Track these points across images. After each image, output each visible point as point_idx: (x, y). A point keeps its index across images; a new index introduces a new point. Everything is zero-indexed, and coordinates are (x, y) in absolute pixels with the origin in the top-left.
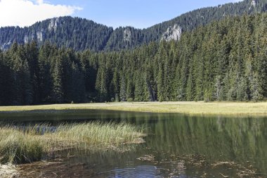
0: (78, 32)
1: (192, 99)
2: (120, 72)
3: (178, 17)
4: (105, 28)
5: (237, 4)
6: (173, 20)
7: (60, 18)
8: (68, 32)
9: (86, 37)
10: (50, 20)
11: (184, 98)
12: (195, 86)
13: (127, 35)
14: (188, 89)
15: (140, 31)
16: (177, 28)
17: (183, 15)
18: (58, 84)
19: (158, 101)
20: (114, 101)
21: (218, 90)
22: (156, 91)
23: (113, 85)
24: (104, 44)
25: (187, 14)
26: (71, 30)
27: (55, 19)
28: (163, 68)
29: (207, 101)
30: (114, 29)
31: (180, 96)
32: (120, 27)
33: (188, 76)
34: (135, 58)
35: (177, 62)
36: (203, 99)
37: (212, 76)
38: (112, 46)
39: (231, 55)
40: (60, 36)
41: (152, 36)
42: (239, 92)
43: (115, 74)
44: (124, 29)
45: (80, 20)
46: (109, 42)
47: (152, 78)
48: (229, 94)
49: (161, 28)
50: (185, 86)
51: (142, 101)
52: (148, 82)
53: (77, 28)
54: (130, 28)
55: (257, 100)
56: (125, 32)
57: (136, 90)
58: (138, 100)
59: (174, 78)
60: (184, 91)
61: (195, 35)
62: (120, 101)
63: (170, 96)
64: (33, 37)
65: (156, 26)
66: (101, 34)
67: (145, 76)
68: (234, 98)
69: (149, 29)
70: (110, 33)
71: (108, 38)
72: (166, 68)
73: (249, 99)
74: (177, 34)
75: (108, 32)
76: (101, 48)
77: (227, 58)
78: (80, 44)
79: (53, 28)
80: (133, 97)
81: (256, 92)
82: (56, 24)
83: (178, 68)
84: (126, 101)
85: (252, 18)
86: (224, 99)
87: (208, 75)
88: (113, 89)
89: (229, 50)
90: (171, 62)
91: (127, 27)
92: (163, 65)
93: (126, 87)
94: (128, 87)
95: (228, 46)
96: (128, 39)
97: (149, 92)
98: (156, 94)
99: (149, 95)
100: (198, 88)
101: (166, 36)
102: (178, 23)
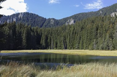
0: (31, 19)
1: (82, 49)
2: (51, 37)
3: (73, 16)
4: (43, 18)
6: (71, 17)
7: (24, 13)
8: (27, 19)
9: (35, 21)
10: (20, 13)
13: (52, 22)
14: (80, 45)
15: (57, 20)
16: (72, 20)
17: (75, 15)
18: (25, 41)
19: (67, 49)
20: (48, 49)
21: (95, 45)
22: (67, 45)
23: (48, 42)
24: (43, 25)
25: (76, 14)
26: (29, 18)
27: (22, 13)
28: (70, 36)
29: (90, 50)
30: (47, 19)
31: (77, 47)
32: (49, 18)
33: (80, 39)
34: (57, 31)
35: (76, 33)
36: (87, 49)
37: (91, 40)
38: (45, 26)
39: (99, 31)
40: (24, 20)
41: (62, 22)
42: (105, 46)
43: (49, 37)
44: (51, 19)
45: (32, 14)
46: (45, 24)
47: (65, 39)
48: (100, 47)
49: (66, 20)
50: (79, 43)
51: (60, 49)
52: (64, 41)
53: (31, 18)
55: (112, 50)
56: (51, 20)
57: (58, 44)
58: (59, 49)
59: (74, 40)
62: (51, 49)
63: (72, 47)
64: (11, 20)
65: (64, 19)
66: (41, 20)
67: (62, 38)
68: (103, 49)
69: (61, 20)
70: (45, 20)
71: (44, 22)
72: (71, 36)
73: (109, 49)
74: (72, 22)
75: (44, 20)
76: (41, 27)
77: (97, 32)
78: (32, 24)
79: (21, 17)
80: (56, 47)
81: (111, 47)
82: (22, 15)
83: (76, 36)
84: (53, 49)
86: (98, 49)
87: (89, 39)
88: (48, 44)
89: (97, 29)
90: (73, 33)
91: (52, 19)
92: (70, 34)
93: (54, 43)
94: (55, 43)
95: (97, 27)
96: (52, 23)
97: (63, 45)
98: (67, 46)
99: (64, 47)
100: (84, 44)
101: (68, 23)
102: (73, 18)
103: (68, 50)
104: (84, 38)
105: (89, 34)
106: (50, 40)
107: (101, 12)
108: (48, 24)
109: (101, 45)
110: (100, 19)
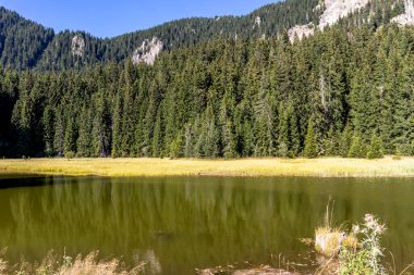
3: (160, 27)
6: (151, 30)
13: (77, 46)
14: (155, 140)
15: (100, 41)
16: (156, 43)
17: (167, 24)
19: (110, 157)
30: (56, 33)
32: (67, 31)
44: (74, 34)
46: (46, 55)
49: (133, 41)
51: (88, 156)
54: (84, 35)
56: (75, 39)
57: (80, 138)
58: (83, 156)
60: (150, 143)
65: (126, 36)
66: (32, 38)
69: (113, 39)
70: (48, 39)
71: (44, 47)
74: (156, 51)
76: (32, 63)
80: (74, 150)
84: (63, 156)
91: (78, 32)
93: (64, 133)
94: (67, 133)
96: (79, 53)
98: (110, 146)
99: (99, 148)
101: (141, 53)
102: (159, 36)
106: (52, 121)
108: (59, 55)
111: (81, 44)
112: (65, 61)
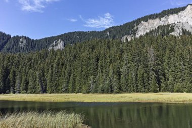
1: (73, 92)
3: (62, 35)
4: (4, 35)
5: (99, 32)
6: (58, 36)
11: (67, 91)
12: (75, 82)
13: (22, 43)
14: (70, 85)
15: (33, 40)
16: (61, 42)
19: (46, 93)
20: (9, 93)
21: (92, 86)
22: (46, 85)
23: (9, 79)
28: (52, 69)
29: (84, 93)
30: (12, 37)
31: (64, 89)
32: (17, 36)
33: (70, 76)
34: (30, 60)
35: (63, 65)
36: (80, 92)
37: (87, 76)
38: (8, 49)
39: (100, 63)
41: (42, 45)
42: (106, 87)
43: (12, 71)
44: (21, 37)
46: (7, 46)
47: (43, 75)
48: (99, 89)
49: (49, 41)
50: (68, 82)
52: (40, 79)
54: (25, 37)
55: (116, 93)
56: (21, 39)
57: (29, 84)
58: (31, 93)
59: (60, 76)
60: (67, 86)
61: (75, 48)
62: (14, 93)
63: (56, 90)
65: (46, 39)
67: (38, 73)
68: (103, 92)
69: (40, 40)
70: (8, 39)
71: (6, 43)
72: (54, 69)
73: (112, 92)
74: (61, 45)
77: (97, 65)
80: (26, 90)
81: (116, 87)
83: (63, 69)
84: (20, 93)
85: (109, 42)
86: (96, 92)
87: (84, 75)
89: (98, 60)
90: (58, 65)
91: (23, 37)
92: (52, 66)
93: (21, 82)
94: (23, 82)
95: (97, 57)
96: (23, 46)
97: (40, 86)
98: (46, 88)
99: (40, 89)
100: (76, 84)
101: (53, 46)
102: (62, 39)
103: (48, 94)
104: (77, 73)
105: (84, 67)
106: (14, 75)
107: (108, 33)
108: (13, 46)
109: (101, 85)
110: (105, 44)
111: (25, 42)
112: (16, 49)
